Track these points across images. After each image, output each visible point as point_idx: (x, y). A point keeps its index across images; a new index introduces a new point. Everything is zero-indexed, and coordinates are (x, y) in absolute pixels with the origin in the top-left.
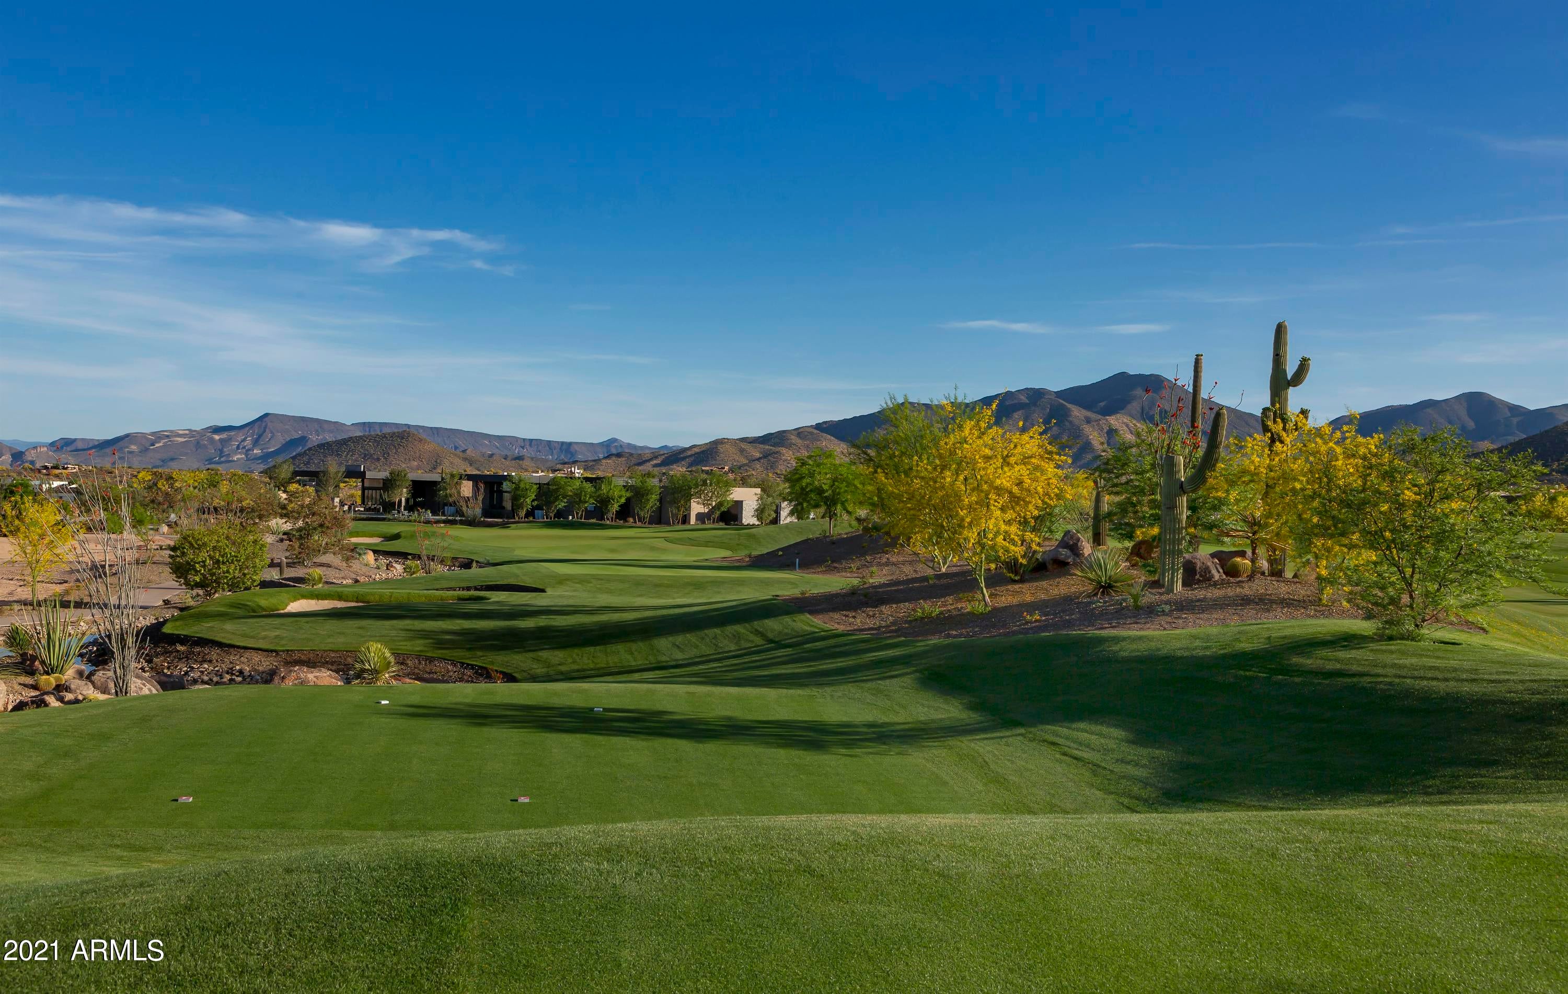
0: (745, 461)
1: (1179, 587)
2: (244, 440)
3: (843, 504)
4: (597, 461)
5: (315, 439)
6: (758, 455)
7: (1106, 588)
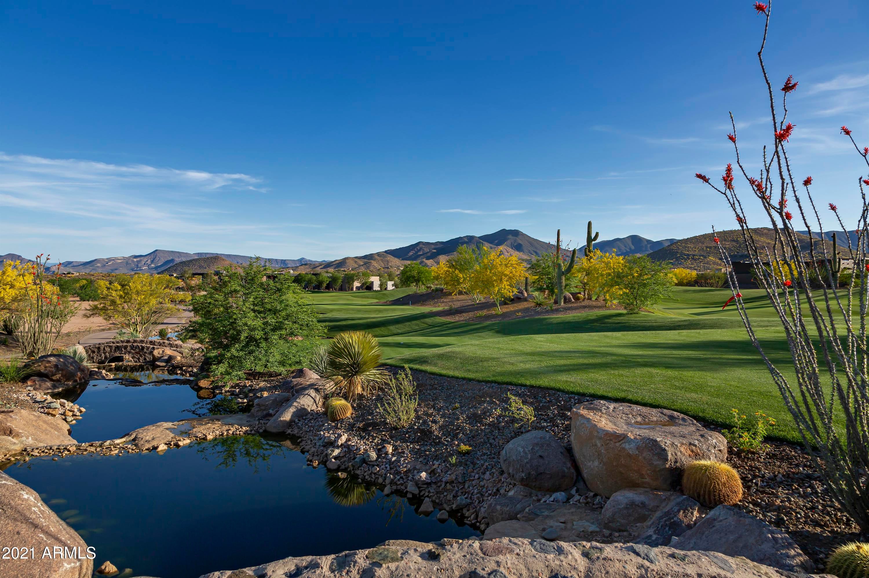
0: (357, 266)
1: (562, 303)
2: (147, 261)
3: (422, 281)
4: (297, 267)
5: (178, 260)
6: (362, 263)
7: (539, 305)
